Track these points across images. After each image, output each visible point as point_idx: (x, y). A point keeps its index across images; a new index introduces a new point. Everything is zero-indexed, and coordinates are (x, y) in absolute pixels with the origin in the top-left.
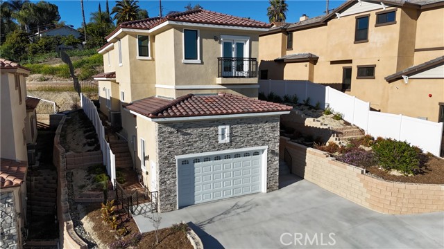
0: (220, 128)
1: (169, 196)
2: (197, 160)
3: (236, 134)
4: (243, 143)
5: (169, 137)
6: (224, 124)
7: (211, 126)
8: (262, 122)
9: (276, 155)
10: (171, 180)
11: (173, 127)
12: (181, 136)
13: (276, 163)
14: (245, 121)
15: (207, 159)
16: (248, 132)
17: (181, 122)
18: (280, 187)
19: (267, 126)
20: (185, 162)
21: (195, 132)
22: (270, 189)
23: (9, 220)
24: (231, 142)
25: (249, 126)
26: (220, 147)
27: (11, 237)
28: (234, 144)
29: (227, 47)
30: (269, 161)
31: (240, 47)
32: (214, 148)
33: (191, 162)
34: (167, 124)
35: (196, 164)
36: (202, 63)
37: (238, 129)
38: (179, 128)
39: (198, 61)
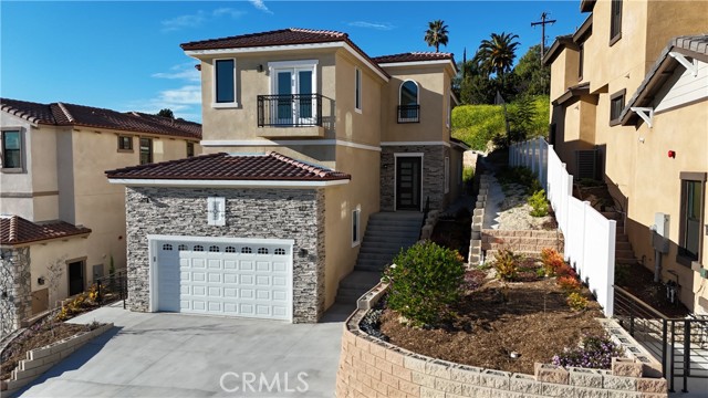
0: (210, 201)
1: (140, 289)
2: (183, 247)
3: (237, 213)
4: (248, 229)
5: (139, 207)
6: (216, 196)
7: (197, 197)
8: (281, 197)
9: (312, 258)
10: (143, 267)
11: (145, 193)
12: (154, 208)
13: (311, 273)
14: (250, 193)
15: (198, 248)
16: (258, 212)
17: (154, 187)
18: (319, 322)
19: (293, 204)
20: (167, 247)
21: (173, 203)
22: (299, 317)
24: (228, 224)
25: (259, 202)
26: (211, 231)
28: (232, 229)
30: (297, 268)
31: (305, 77)
32: (201, 231)
33: (175, 248)
34: (137, 188)
35: (181, 252)
36: (240, 107)
37: (239, 205)
38: (151, 195)
39: (235, 104)
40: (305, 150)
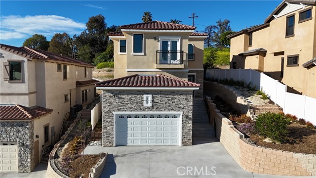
0: (145, 96)
1: (109, 137)
2: (129, 116)
3: (157, 101)
4: (162, 108)
5: (109, 99)
6: (148, 94)
7: (138, 95)
8: (177, 94)
9: (190, 119)
10: (110, 126)
11: (112, 93)
12: (117, 99)
13: (190, 125)
14: (164, 92)
15: (137, 116)
16: (167, 100)
17: (117, 90)
18: (193, 144)
19: (182, 97)
20: (121, 117)
21: (127, 97)
22: (184, 143)
23: (27, 137)
24: (153, 106)
25: (167, 96)
26: (145, 109)
27: (27, 146)
28: (155, 108)
29: (165, 44)
30: (184, 123)
31: (174, 44)
32: (140, 109)
33: (125, 117)
34: (108, 91)
35: (128, 119)
36: (145, 55)
37: (158, 98)
38: (116, 94)
39: (143, 54)
40: (174, 74)
